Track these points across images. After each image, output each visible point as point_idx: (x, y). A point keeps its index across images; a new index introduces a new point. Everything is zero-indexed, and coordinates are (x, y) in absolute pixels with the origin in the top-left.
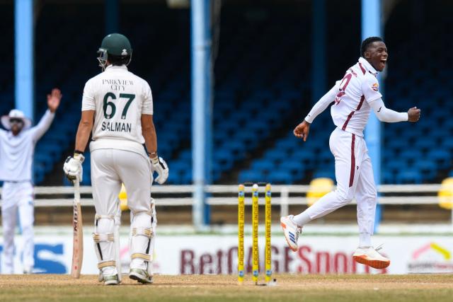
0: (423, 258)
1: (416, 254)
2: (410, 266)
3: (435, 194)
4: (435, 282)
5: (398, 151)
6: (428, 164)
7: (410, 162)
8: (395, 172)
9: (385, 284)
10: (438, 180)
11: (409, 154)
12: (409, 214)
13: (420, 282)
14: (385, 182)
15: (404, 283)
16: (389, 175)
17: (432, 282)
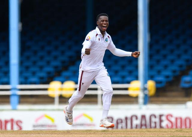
0: (41, 122)
1: (37, 120)
2: (34, 126)
3: (46, 89)
4: (48, 134)
5: (27, 68)
6: (43, 74)
7: (34, 73)
8: (26, 78)
9: (22, 135)
10: (48, 83)
11: (33, 69)
12: (33, 100)
13: (40, 134)
14: (21, 83)
15: (32, 135)
16: (23, 80)
17: (46, 134)
